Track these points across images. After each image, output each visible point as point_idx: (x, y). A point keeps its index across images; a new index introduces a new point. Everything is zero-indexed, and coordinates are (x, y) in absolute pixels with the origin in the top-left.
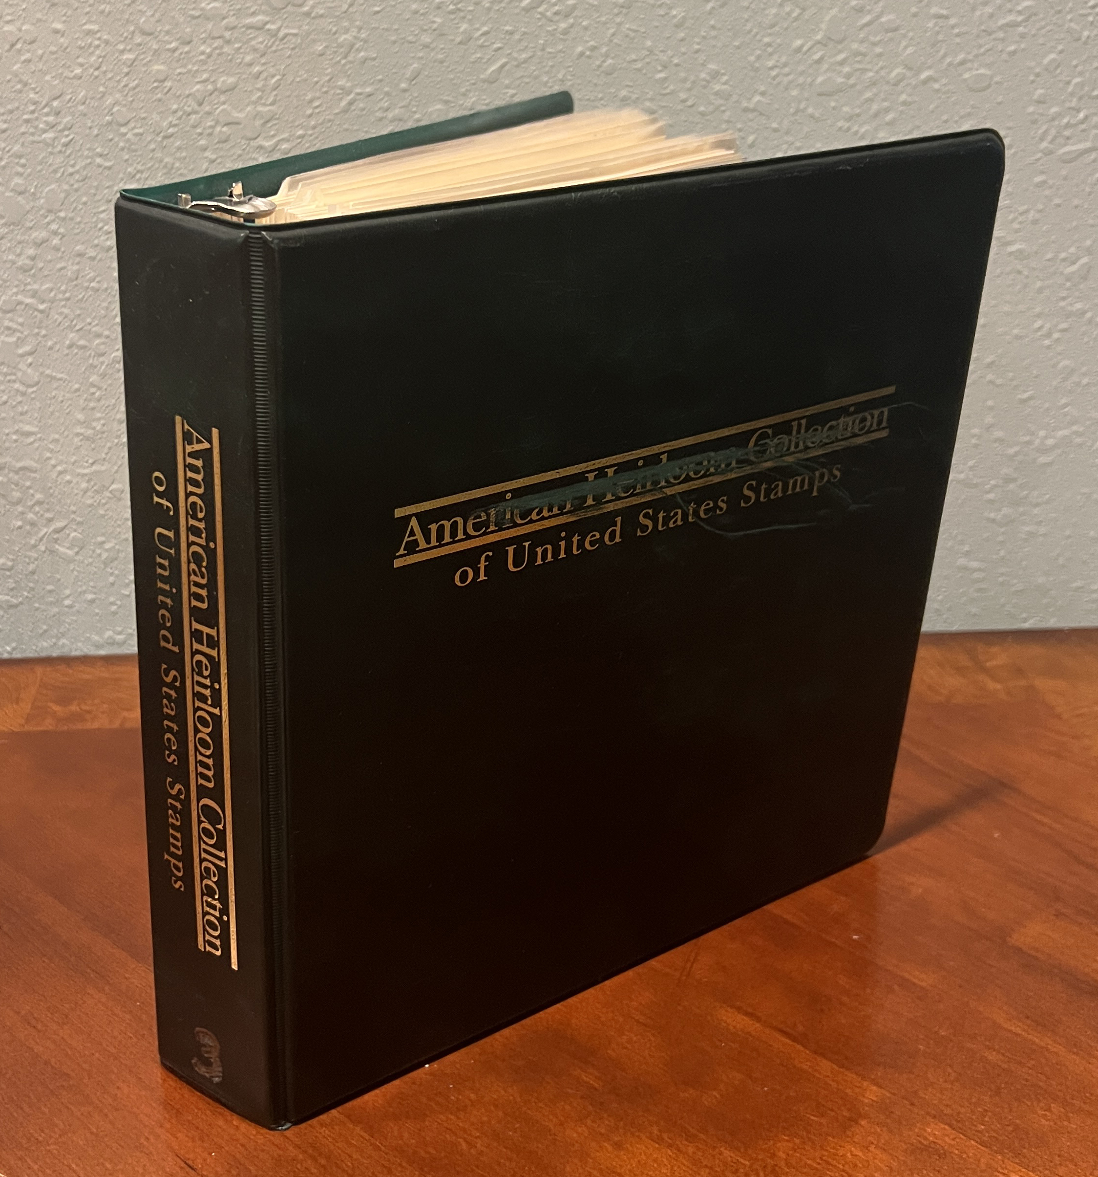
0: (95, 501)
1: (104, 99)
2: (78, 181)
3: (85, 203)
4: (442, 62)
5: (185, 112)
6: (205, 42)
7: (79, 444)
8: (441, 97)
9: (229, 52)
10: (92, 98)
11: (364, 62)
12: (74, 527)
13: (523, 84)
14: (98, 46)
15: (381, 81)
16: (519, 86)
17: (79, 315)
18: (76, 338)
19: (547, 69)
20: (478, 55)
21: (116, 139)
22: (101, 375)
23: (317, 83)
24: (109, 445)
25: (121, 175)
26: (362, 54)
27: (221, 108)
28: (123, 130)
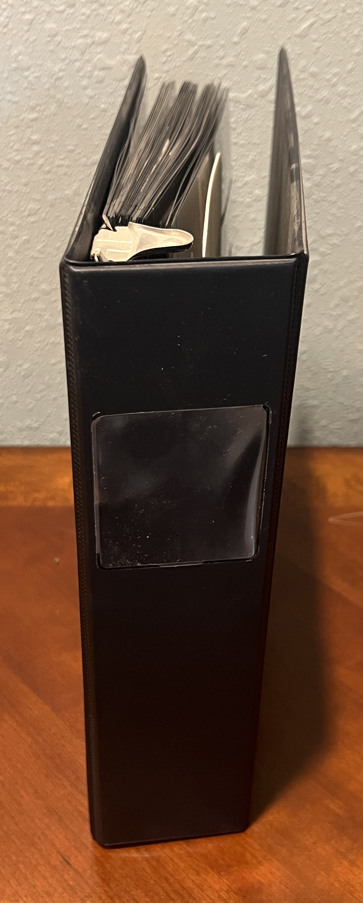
4: (265, 21)
5: (70, 61)
6: (85, 5)
8: (265, 48)
9: (103, 13)
11: (206, 21)
13: (326, 39)
15: (218, 36)
16: (324, 40)
19: (346, 27)
20: (294, 15)
21: (21, 81)
23: (170, 37)
26: (204, 15)
27: (99, 56)
28: (26, 73)
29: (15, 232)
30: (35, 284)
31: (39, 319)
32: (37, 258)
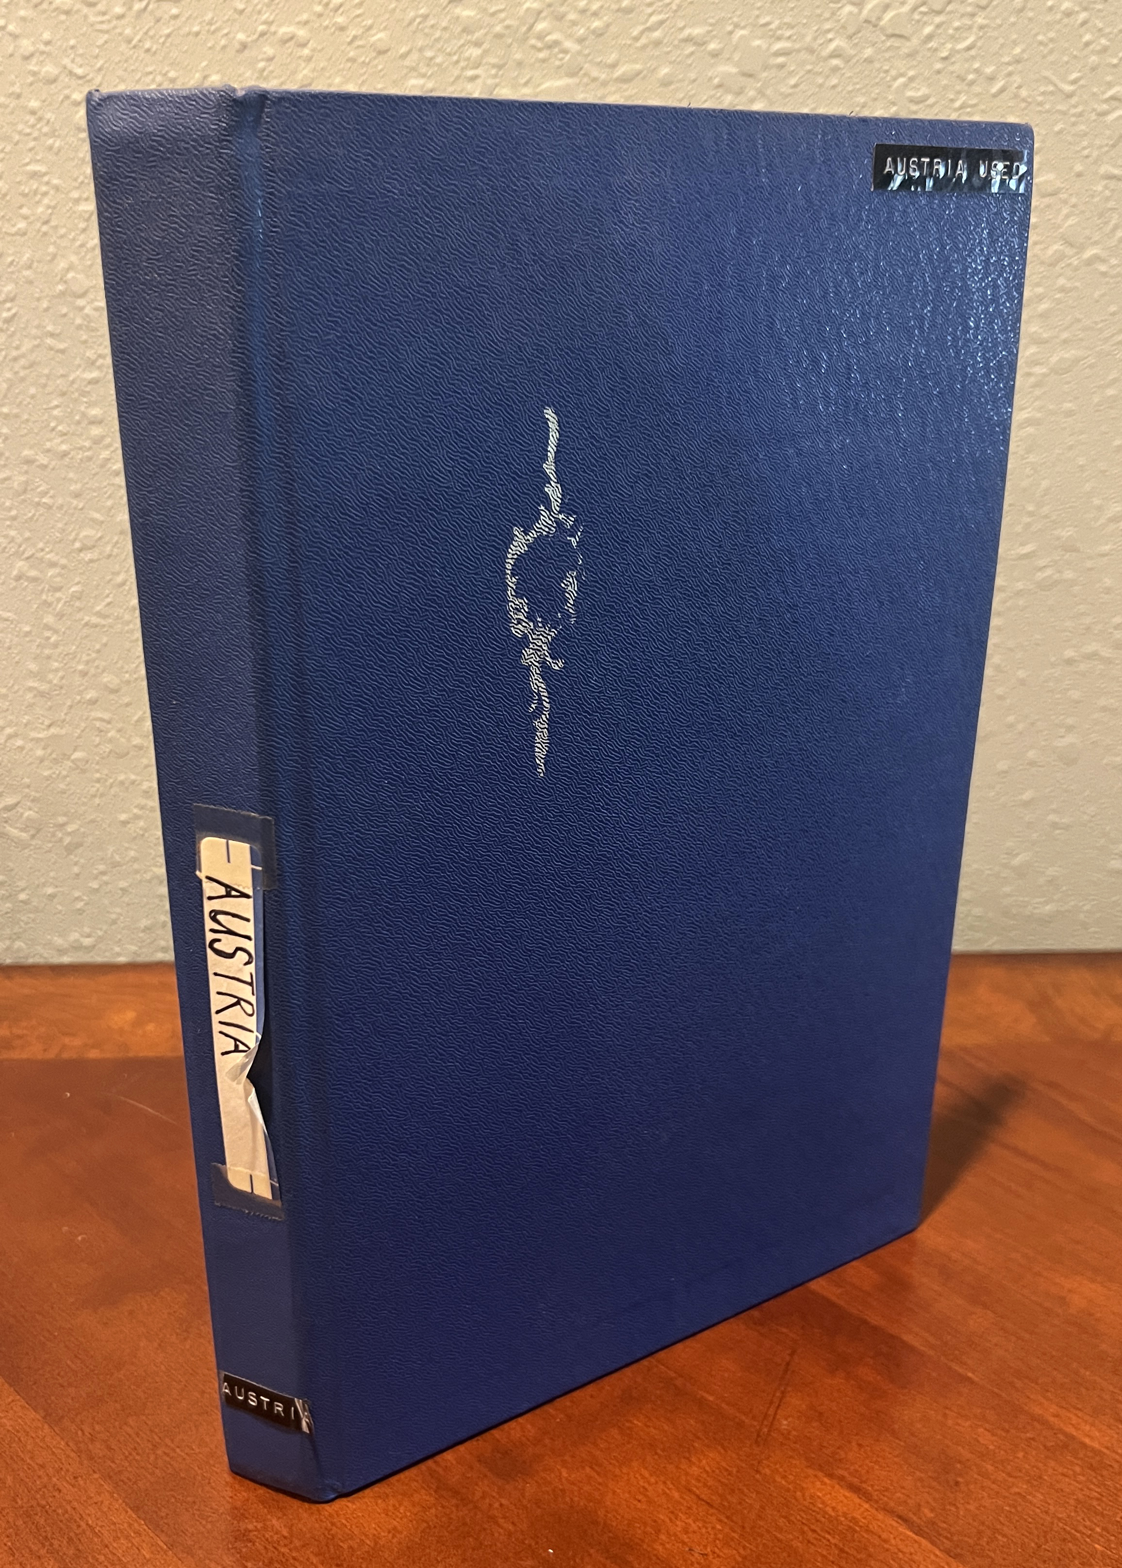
0: (54, 773)
1: (56, 261)
2: (24, 368)
3: (33, 397)
7: (32, 701)
10: (39, 262)
12: (29, 804)
14: (45, 194)
17: (28, 539)
18: (26, 568)
21: (71, 315)
22: (57, 615)
24: (69, 703)
25: (78, 361)
28: (81, 302)
29: (58, 579)
30: (92, 671)
31: (97, 739)
32: (96, 626)
